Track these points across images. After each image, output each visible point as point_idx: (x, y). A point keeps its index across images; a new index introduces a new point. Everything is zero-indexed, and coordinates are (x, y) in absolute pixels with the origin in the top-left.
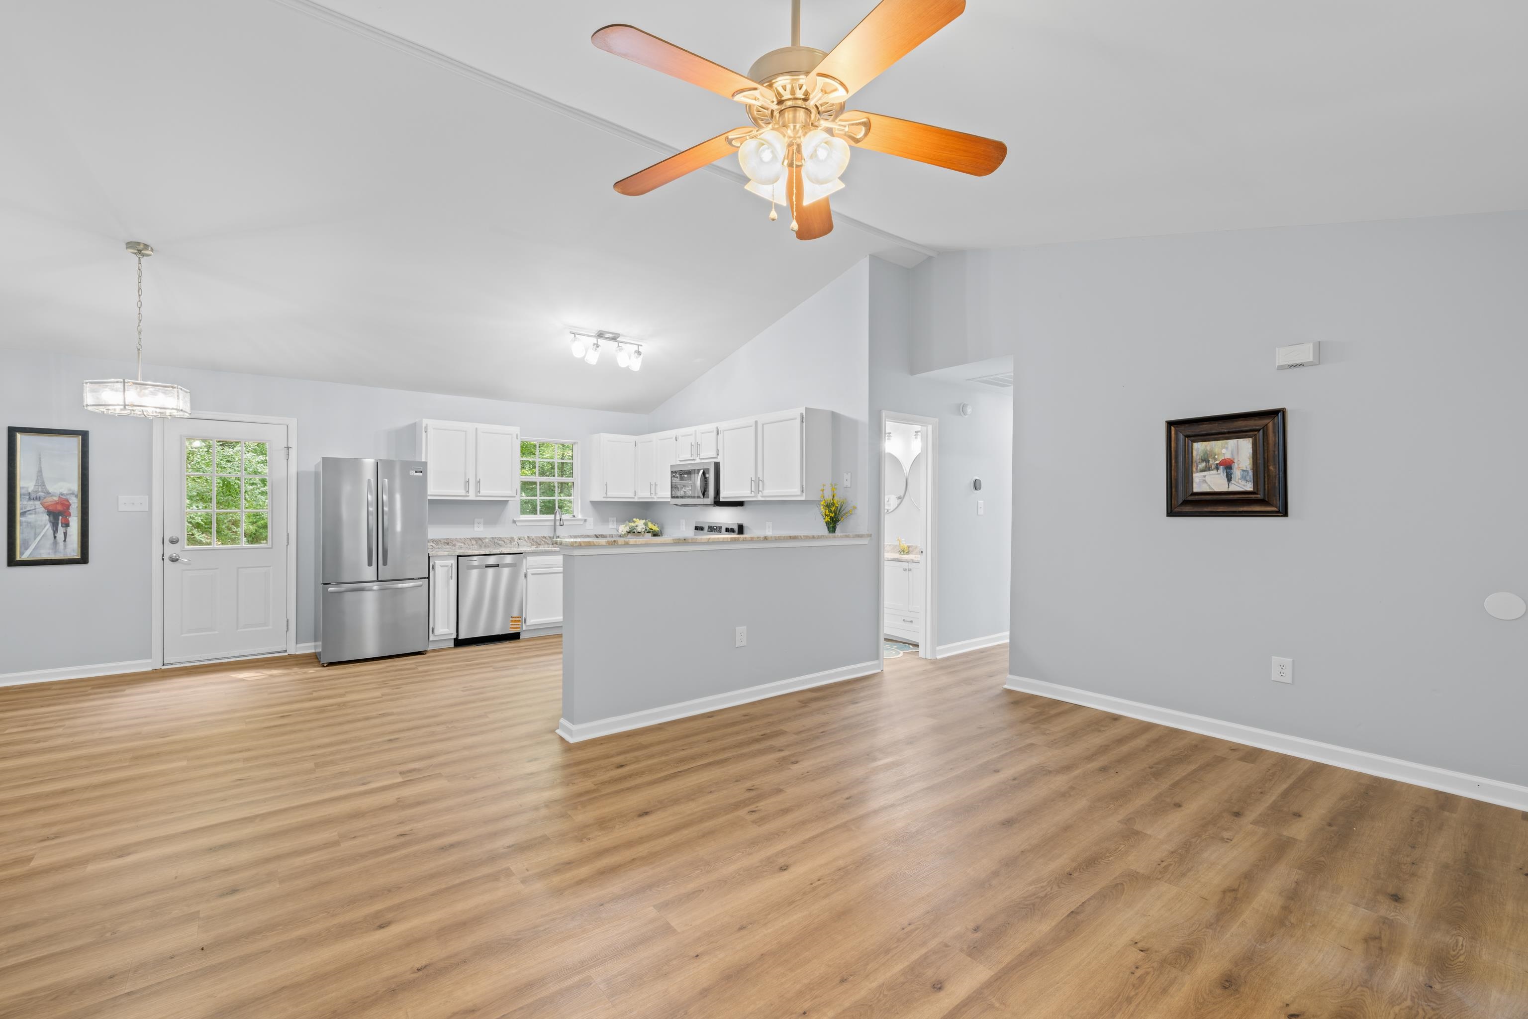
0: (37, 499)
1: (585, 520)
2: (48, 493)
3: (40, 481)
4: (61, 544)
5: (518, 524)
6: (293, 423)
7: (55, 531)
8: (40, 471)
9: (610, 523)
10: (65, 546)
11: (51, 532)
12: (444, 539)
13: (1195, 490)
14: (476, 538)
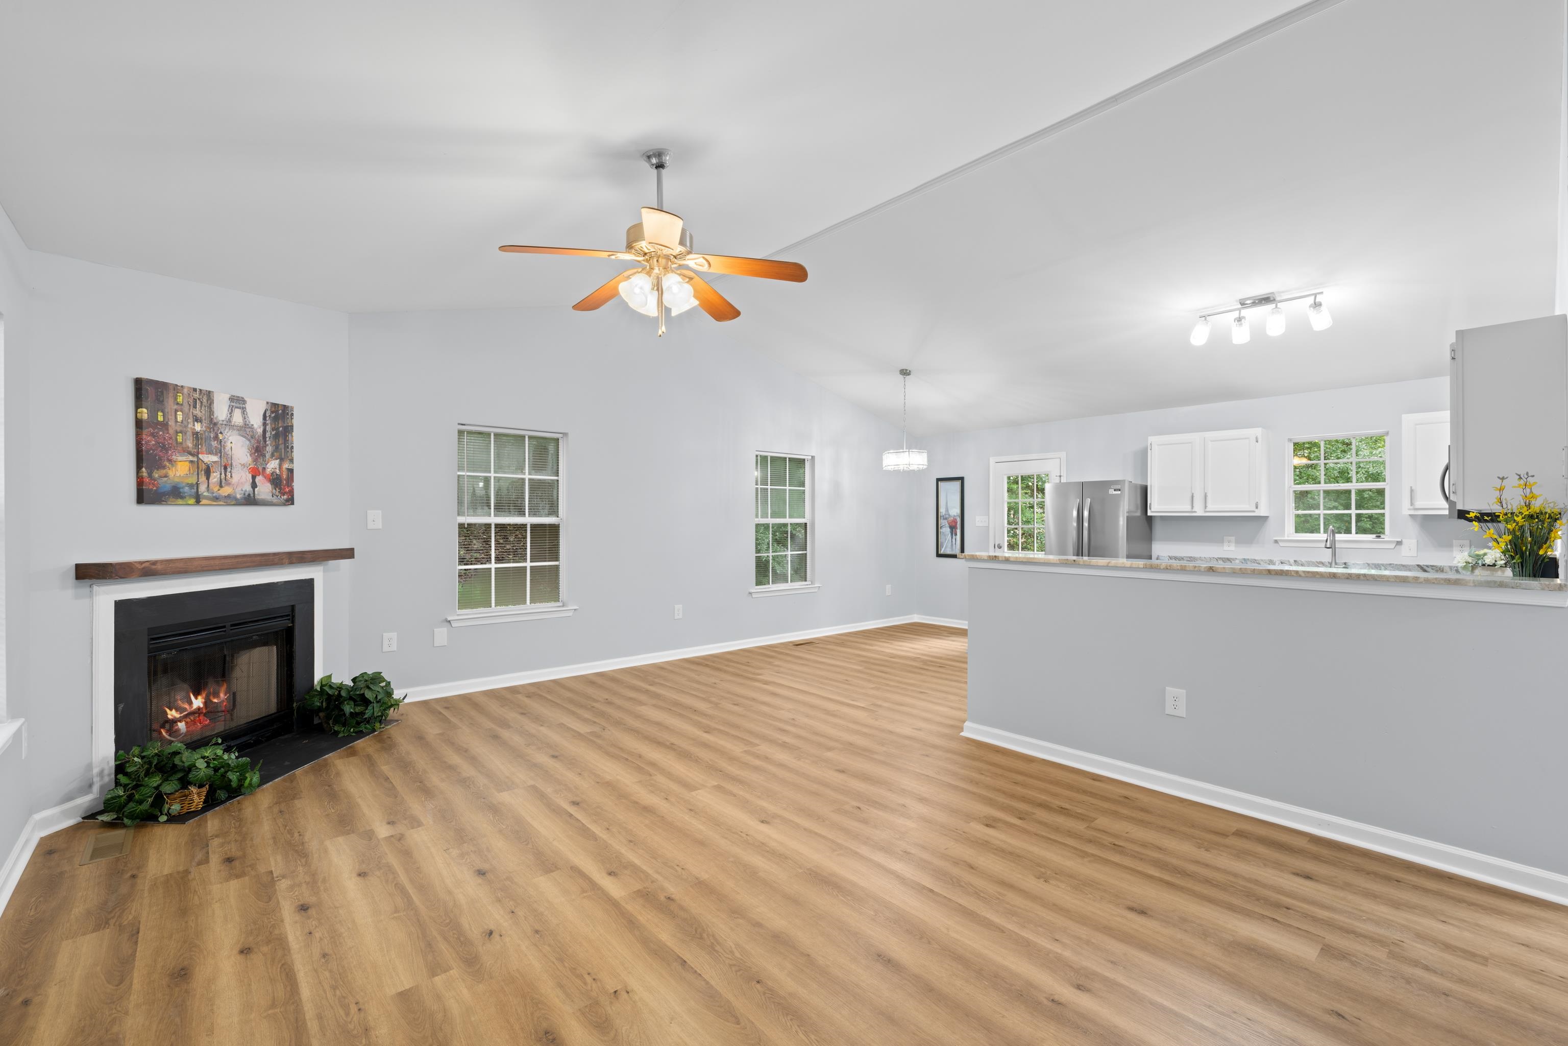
0: (946, 519)
1: (1399, 543)
2: (949, 515)
3: (947, 510)
4: (954, 545)
5: (1281, 544)
6: (1063, 455)
7: (952, 538)
8: (947, 503)
9: (1454, 548)
10: (956, 547)
11: (950, 538)
12: (1187, 557)
14: (1225, 558)
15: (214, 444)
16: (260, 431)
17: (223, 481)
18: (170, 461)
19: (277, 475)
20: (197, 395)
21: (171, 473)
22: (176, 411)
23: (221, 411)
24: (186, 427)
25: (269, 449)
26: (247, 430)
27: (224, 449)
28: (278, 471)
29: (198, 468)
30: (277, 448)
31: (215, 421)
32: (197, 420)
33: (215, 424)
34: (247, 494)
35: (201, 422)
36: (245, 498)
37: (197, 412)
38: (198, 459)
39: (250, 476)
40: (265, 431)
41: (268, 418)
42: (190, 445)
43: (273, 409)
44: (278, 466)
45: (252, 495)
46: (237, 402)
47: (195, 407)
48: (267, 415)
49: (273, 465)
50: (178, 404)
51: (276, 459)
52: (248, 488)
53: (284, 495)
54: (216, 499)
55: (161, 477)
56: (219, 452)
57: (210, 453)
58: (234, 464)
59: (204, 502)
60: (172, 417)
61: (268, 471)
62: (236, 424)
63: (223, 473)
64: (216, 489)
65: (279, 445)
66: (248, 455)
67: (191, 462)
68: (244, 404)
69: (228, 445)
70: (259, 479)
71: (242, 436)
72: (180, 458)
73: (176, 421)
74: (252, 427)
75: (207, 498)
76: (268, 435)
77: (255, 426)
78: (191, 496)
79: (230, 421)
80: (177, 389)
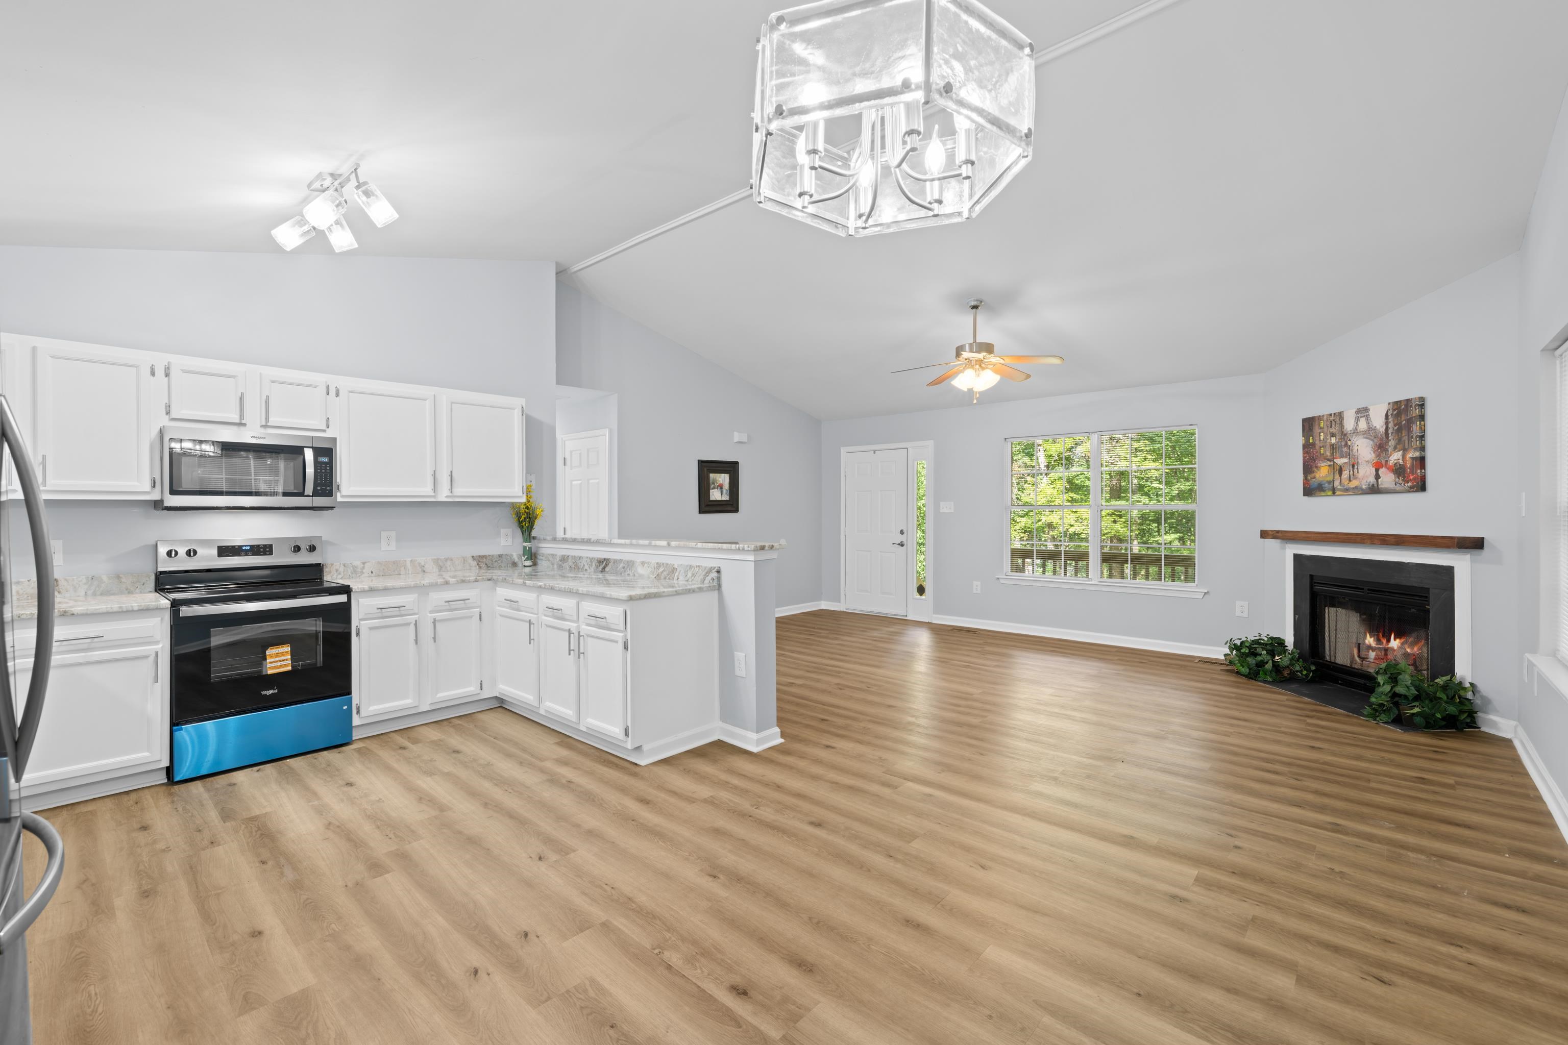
13: (711, 499)
15: (1345, 449)
16: (1383, 430)
17: (1352, 476)
18: (1317, 467)
19: (1400, 465)
20: (1332, 418)
21: (1317, 476)
22: (1320, 433)
23: (1349, 425)
24: (1326, 442)
25: (1392, 443)
26: (1370, 432)
27: (1352, 451)
28: (1401, 462)
29: (1334, 469)
30: (1400, 441)
31: (1345, 432)
32: (1333, 435)
33: (1345, 435)
34: (1371, 484)
35: (1335, 436)
36: (1369, 488)
37: (1333, 430)
38: (1334, 463)
39: (1374, 469)
40: (1387, 429)
41: (1390, 417)
42: (1328, 454)
43: (1396, 407)
44: (1401, 457)
45: (1376, 485)
46: (1363, 412)
47: (1331, 427)
48: (1389, 414)
49: (1396, 457)
50: (1321, 428)
51: (1399, 451)
52: (1372, 480)
53: (1408, 482)
54: (1347, 490)
55: (1312, 478)
56: (1348, 455)
57: (1342, 457)
58: (1360, 462)
59: (1338, 493)
60: (1317, 438)
61: (1391, 463)
62: (1361, 430)
63: (1351, 470)
64: (1346, 483)
65: (1402, 437)
66: (1372, 452)
67: (1329, 466)
68: (1368, 412)
69: (1355, 448)
70: (1382, 471)
71: (1367, 438)
72: (1322, 465)
73: (1320, 440)
74: (1375, 429)
75: (1340, 490)
76: (1390, 431)
77: (1378, 427)
78: (1329, 490)
79: (1356, 429)
80: (1320, 418)
